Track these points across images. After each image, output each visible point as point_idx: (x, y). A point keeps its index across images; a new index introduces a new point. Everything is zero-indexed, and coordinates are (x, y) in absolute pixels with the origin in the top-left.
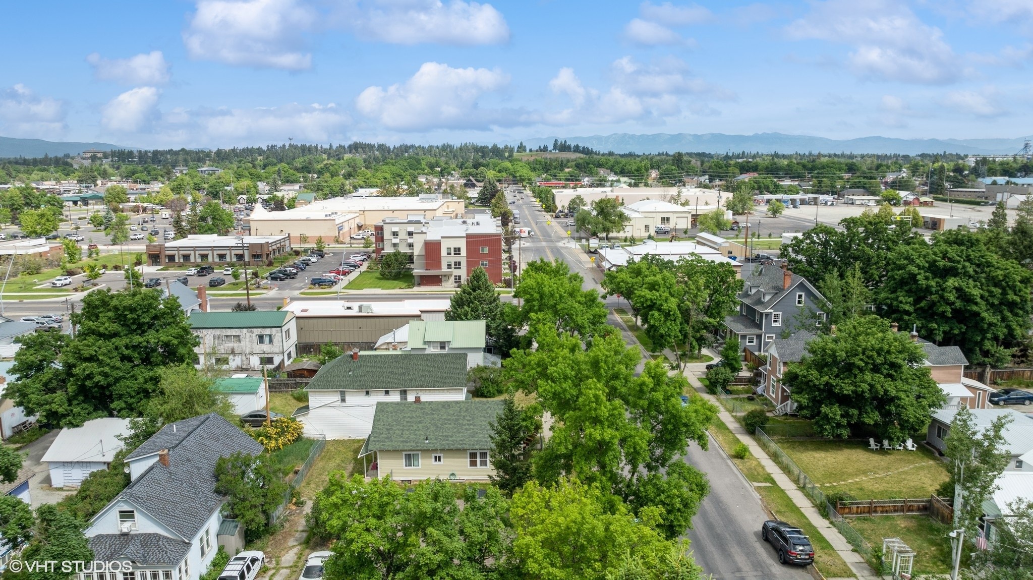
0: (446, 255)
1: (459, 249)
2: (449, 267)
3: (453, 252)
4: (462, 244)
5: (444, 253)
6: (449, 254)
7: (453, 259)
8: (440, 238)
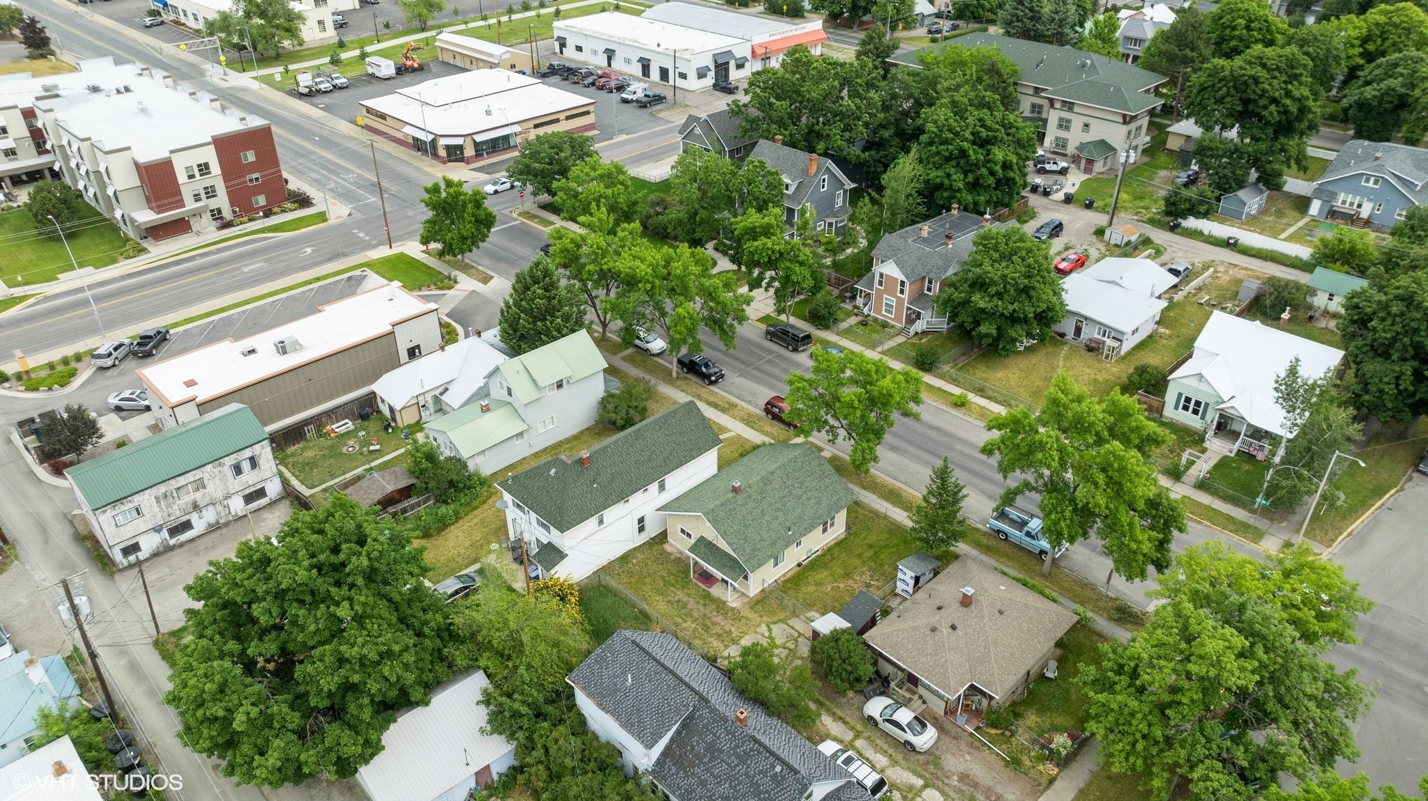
0: (187, 180)
1: (206, 165)
2: (197, 198)
3: (197, 173)
4: (210, 156)
5: (182, 177)
6: (191, 177)
7: (200, 183)
8: (168, 155)
